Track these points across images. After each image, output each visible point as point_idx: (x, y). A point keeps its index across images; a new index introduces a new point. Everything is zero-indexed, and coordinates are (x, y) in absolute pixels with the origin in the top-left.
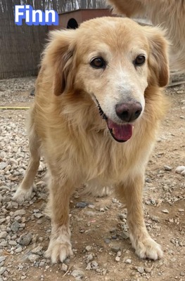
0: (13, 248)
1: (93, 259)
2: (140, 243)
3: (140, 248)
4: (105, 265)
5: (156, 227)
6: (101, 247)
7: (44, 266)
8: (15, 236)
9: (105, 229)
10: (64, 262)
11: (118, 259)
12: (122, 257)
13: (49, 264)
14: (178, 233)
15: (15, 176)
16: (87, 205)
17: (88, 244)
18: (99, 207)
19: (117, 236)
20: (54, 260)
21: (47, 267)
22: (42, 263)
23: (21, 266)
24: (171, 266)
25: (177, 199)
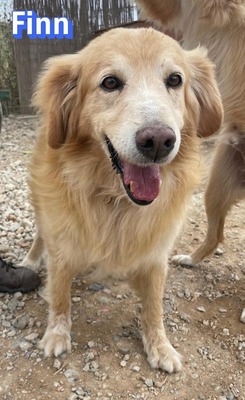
0: (5, 331)
1: (94, 359)
2: (154, 350)
3: (153, 354)
4: (107, 368)
5: (184, 328)
6: (107, 345)
7: (35, 359)
8: (10, 317)
9: (118, 322)
10: (59, 357)
11: (123, 363)
12: (129, 362)
13: (42, 356)
14: (210, 341)
15: (26, 242)
16: (102, 288)
17: (92, 339)
18: (117, 293)
19: (131, 333)
20: (47, 353)
21: (39, 360)
22: (34, 355)
23: (10, 355)
24: (189, 384)
25: (220, 295)
